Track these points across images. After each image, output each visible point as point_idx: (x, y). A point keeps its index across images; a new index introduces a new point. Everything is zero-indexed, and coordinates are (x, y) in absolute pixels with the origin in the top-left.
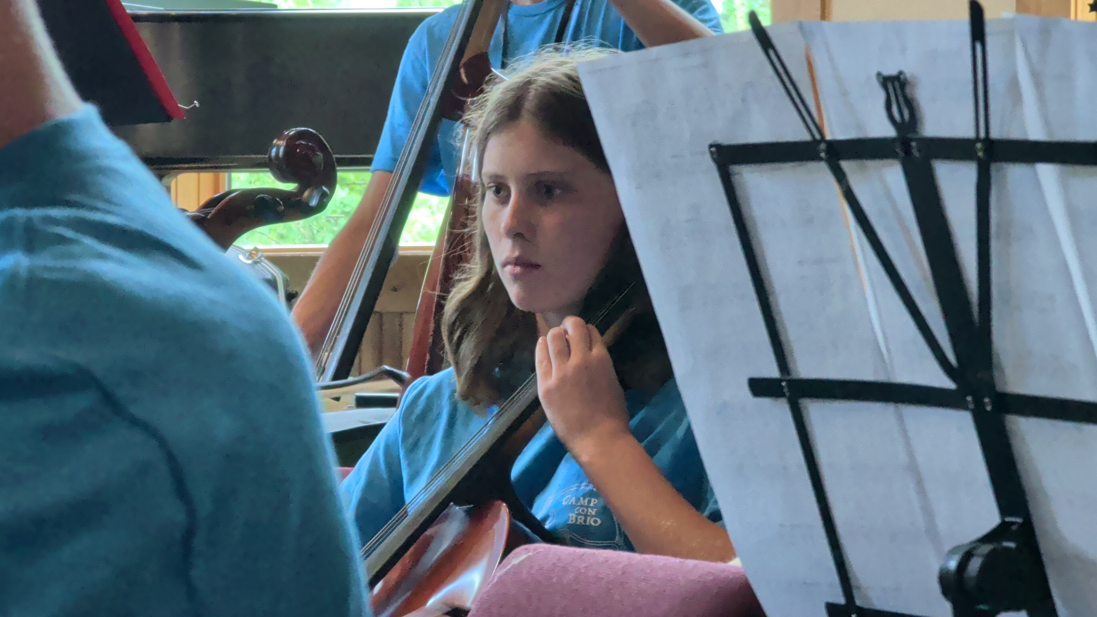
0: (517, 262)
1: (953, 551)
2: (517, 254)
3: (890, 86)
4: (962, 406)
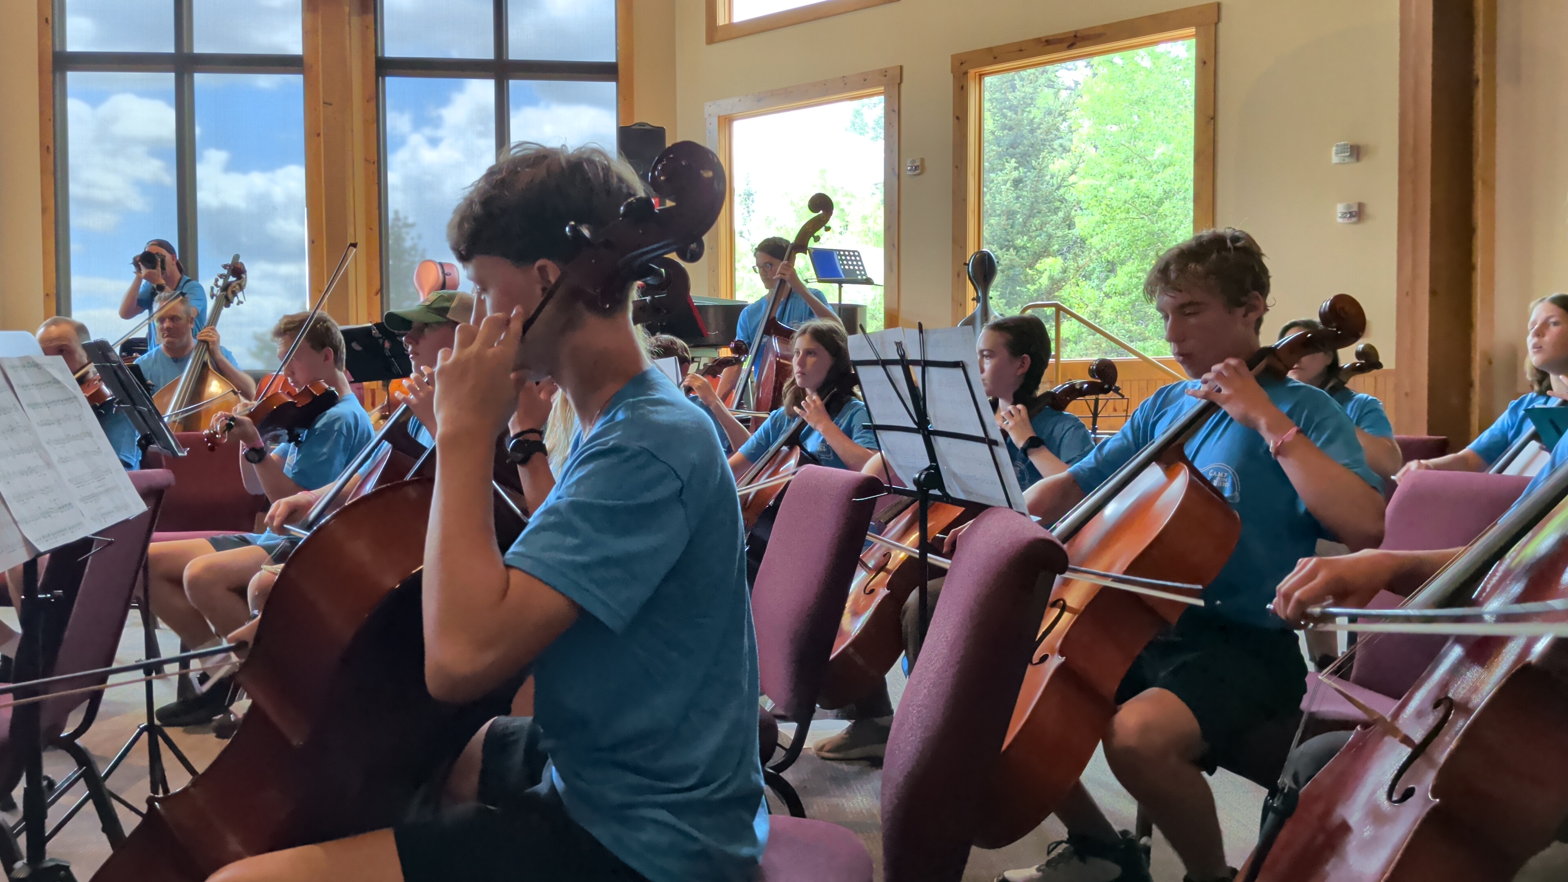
0: (800, 373)
1: (917, 473)
3: (897, 344)
4: (919, 433)
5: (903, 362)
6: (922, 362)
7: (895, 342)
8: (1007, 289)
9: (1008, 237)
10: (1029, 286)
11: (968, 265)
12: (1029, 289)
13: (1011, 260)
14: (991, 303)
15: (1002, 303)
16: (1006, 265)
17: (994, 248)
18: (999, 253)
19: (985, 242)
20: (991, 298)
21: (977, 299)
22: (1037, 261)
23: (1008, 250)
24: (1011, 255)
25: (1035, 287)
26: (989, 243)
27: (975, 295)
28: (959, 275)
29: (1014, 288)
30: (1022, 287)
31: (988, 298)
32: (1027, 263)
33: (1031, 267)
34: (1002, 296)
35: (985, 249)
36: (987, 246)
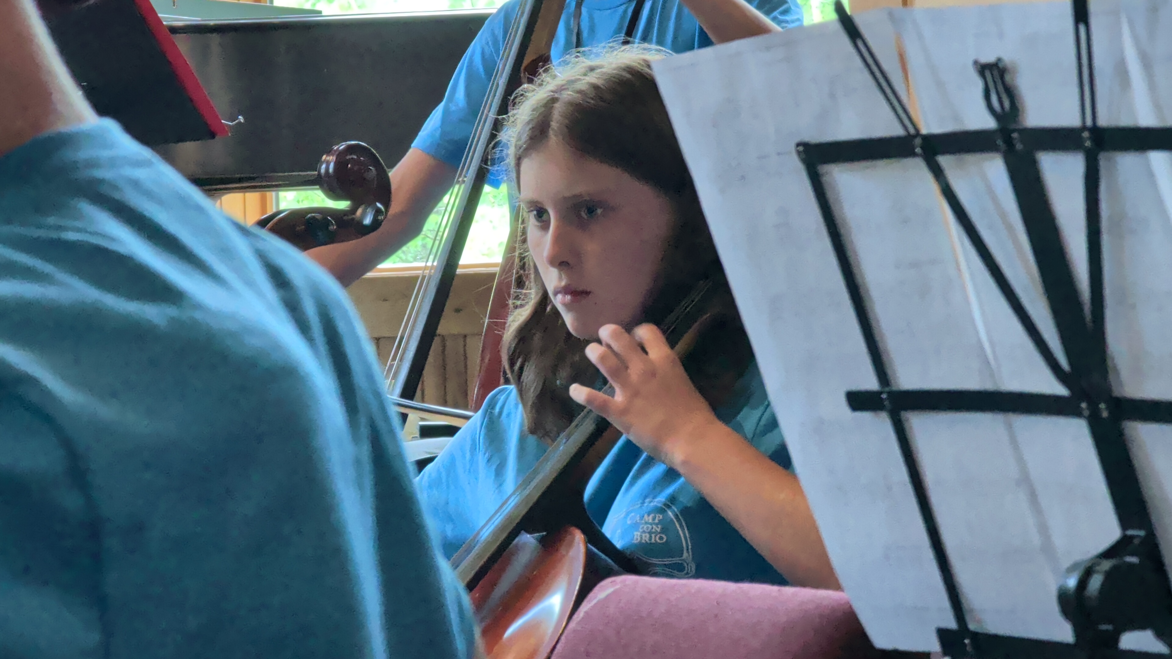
0: (566, 290)
1: (1073, 569)
3: (988, 74)
4: (1076, 413)
5: (1009, 143)
6: (1086, 134)
7: (976, 63)
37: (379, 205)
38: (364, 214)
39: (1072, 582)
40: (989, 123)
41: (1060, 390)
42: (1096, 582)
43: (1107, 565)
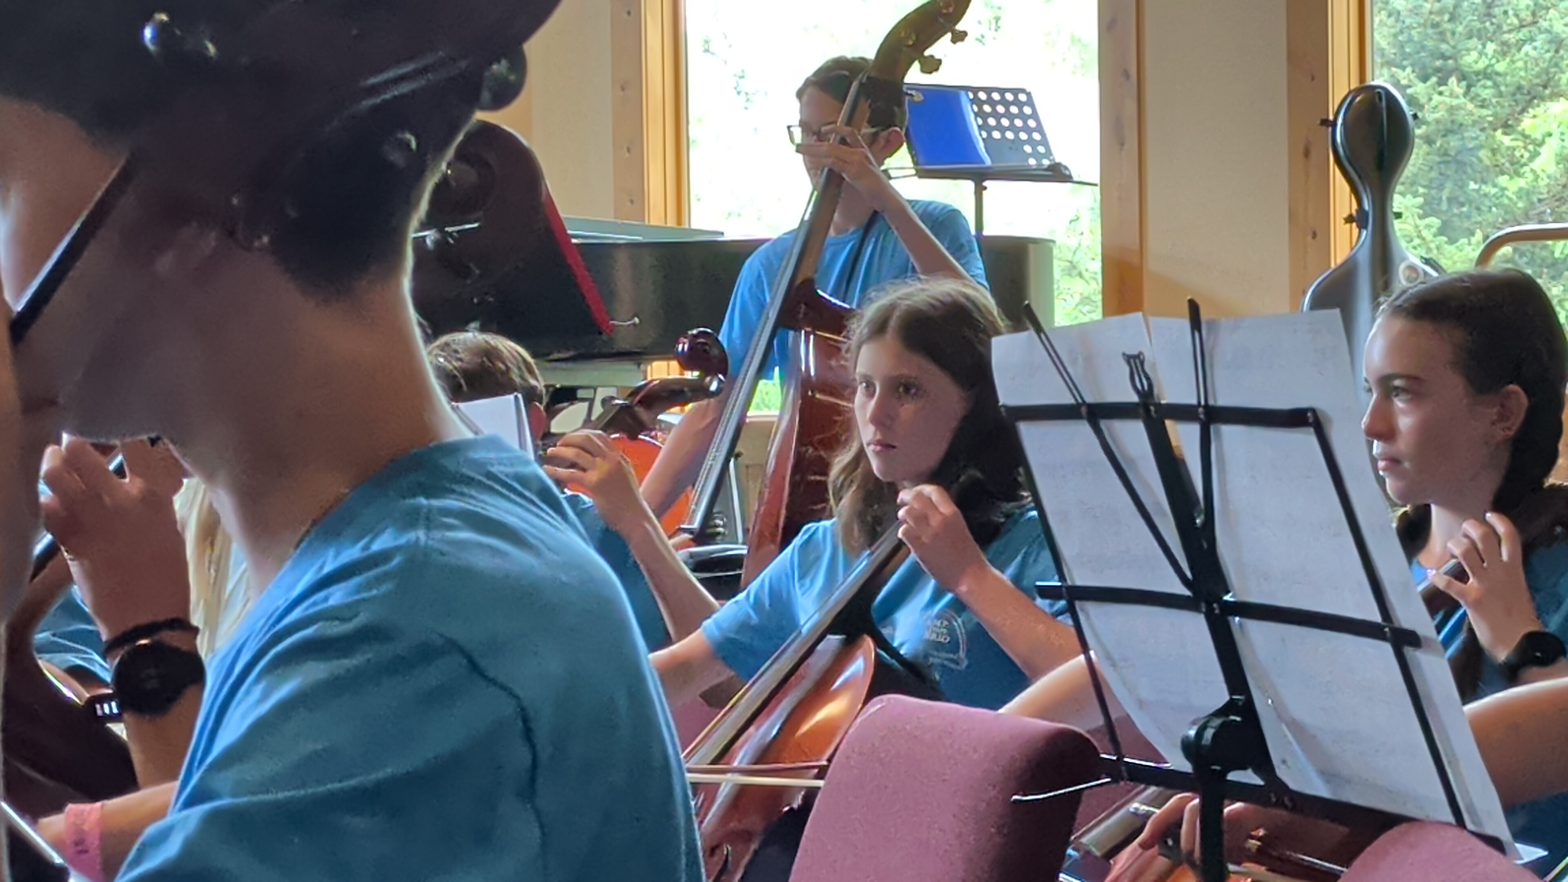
0: (878, 443)
1: (1194, 723)
2: (878, 437)
3: (1132, 361)
4: (1196, 609)
5: (1148, 411)
6: (1201, 410)
7: (1124, 354)
8: (1441, 187)
9: (1444, 47)
10: (1503, 180)
11: (1334, 124)
12: (1503, 189)
13: (1452, 110)
14: (1398, 227)
15: (1428, 227)
16: (1438, 121)
17: (1405, 75)
18: (1419, 89)
19: (1378, 60)
20: (1399, 215)
21: (1359, 219)
22: (1524, 110)
23: (1443, 82)
24: (1452, 95)
25: (1521, 183)
26: (1389, 64)
27: (1355, 206)
28: (1307, 154)
29: (1463, 187)
30: (1484, 182)
31: (1390, 216)
32: (1495, 115)
33: (1507, 127)
34: (1428, 209)
35: (1380, 79)
36: (1385, 71)
37: (720, 376)
38: (711, 382)
39: (1192, 733)
40: (1134, 398)
41: (1182, 590)
42: (1209, 733)
43: (1217, 722)
